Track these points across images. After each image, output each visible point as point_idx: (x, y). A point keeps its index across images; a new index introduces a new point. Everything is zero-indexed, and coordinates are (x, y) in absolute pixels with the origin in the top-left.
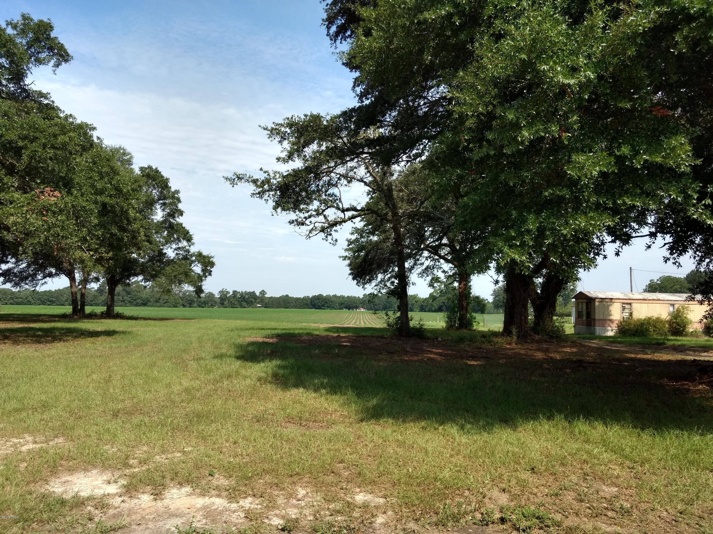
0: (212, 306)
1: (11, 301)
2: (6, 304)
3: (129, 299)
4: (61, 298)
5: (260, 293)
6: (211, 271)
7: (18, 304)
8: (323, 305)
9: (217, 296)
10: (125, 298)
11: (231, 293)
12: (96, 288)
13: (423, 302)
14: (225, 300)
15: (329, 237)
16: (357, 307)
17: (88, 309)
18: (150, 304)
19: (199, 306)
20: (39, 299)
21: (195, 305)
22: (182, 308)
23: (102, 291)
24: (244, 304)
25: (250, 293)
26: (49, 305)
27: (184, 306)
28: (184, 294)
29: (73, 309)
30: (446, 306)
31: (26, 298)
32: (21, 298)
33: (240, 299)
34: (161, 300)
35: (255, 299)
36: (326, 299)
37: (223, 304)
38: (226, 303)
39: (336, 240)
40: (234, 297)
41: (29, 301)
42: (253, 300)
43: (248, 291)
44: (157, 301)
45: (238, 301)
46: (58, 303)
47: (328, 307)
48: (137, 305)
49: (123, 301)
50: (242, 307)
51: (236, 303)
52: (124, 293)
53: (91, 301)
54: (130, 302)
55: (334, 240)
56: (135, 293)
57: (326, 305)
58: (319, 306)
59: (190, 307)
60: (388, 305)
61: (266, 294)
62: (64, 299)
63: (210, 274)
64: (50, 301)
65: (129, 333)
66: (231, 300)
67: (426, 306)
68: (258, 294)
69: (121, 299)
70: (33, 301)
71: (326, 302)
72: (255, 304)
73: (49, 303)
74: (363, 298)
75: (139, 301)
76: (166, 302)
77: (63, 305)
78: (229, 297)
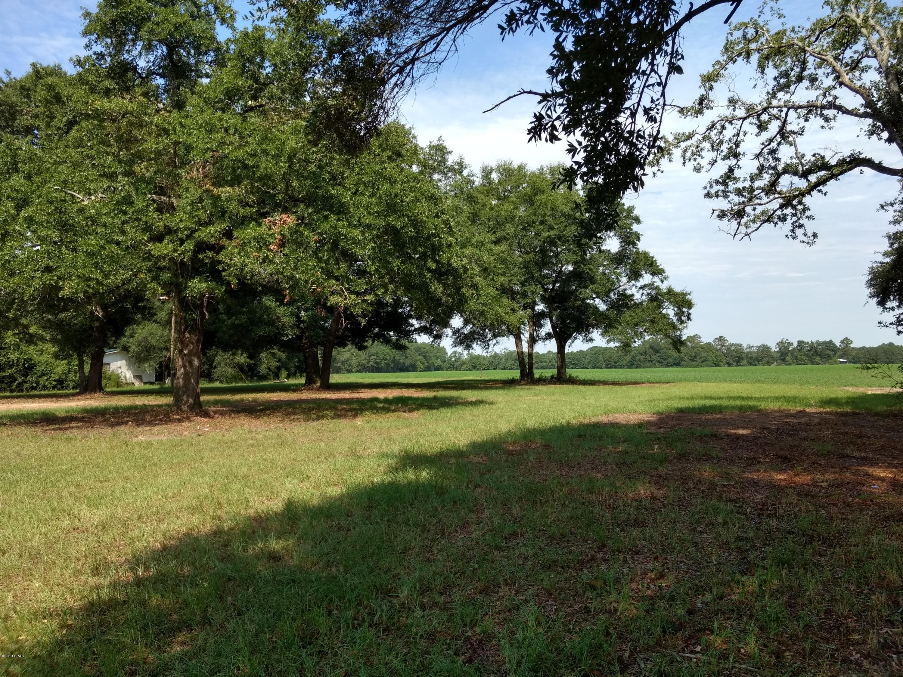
0: (768, 363)
3: (659, 359)
5: (842, 342)
6: (690, 314)
9: (774, 348)
10: (653, 357)
11: (795, 345)
14: (786, 354)
15: (799, 232)
17: (537, 373)
18: (684, 363)
19: (751, 364)
21: (745, 362)
22: (726, 368)
24: (817, 359)
25: (825, 343)
27: (729, 365)
29: (522, 373)
33: (810, 353)
34: (698, 357)
35: (833, 351)
37: (784, 360)
38: (788, 358)
39: (815, 236)
40: (800, 350)
42: (830, 353)
43: (822, 339)
44: (692, 360)
45: (808, 356)
48: (668, 365)
49: (652, 361)
50: (813, 363)
51: (804, 357)
53: (616, 363)
54: (659, 362)
55: (810, 234)
56: (665, 350)
59: (737, 365)
61: (852, 343)
63: (689, 319)
64: (574, 364)
65: (491, 403)
66: (796, 354)
68: (838, 344)
69: (649, 358)
72: (835, 358)
73: (572, 366)
75: (670, 360)
76: (705, 360)
78: (793, 350)
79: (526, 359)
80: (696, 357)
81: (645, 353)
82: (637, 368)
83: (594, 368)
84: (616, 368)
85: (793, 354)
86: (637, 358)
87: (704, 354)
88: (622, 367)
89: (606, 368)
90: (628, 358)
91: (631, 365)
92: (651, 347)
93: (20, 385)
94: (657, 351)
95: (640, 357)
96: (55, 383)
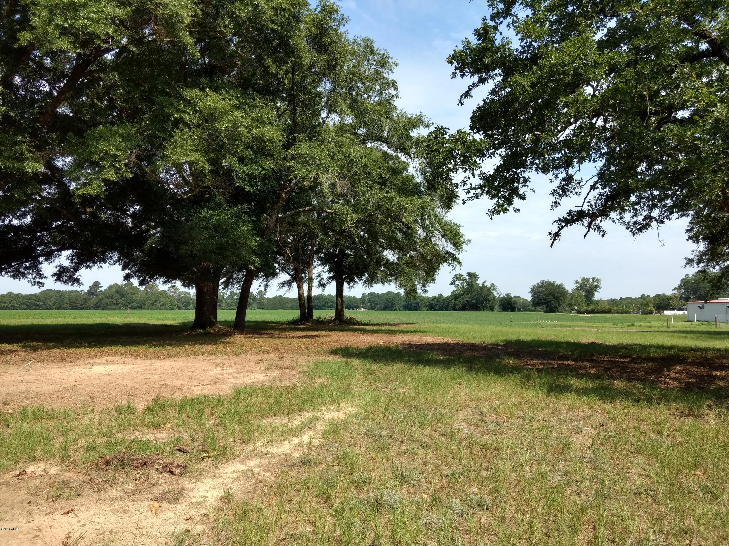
3: (124, 302)
4: (49, 301)
5: (258, 293)
8: (324, 306)
10: (119, 301)
11: (228, 294)
12: (86, 291)
13: (432, 300)
16: (358, 307)
18: (146, 306)
20: (24, 303)
21: (191, 307)
22: (177, 311)
23: (93, 293)
26: (35, 309)
27: (179, 308)
28: (179, 296)
30: (470, 304)
31: (10, 303)
32: (5, 303)
33: (238, 301)
34: (158, 302)
36: (325, 299)
38: (223, 304)
40: (232, 298)
41: (13, 306)
42: (251, 301)
44: (152, 304)
45: (236, 303)
46: (45, 307)
47: (328, 307)
48: (132, 308)
49: (117, 304)
51: (234, 304)
52: (118, 295)
53: (82, 305)
54: (124, 305)
56: (130, 295)
57: (327, 305)
58: (318, 306)
59: (186, 309)
60: (390, 304)
61: (264, 294)
62: (51, 303)
64: (37, 305)
66: (228, 301)
67: (436, 305)
69: (115, 302)
70: (17, 306)
71: (327, 303)
72: (253, 305)
73: (35, 307)
74: (362, 297)
75: (134, 304)
76: (163, 305)
77: (50, 309)
78: (227, 298)
79: (306, 301)
80: (155, 301)
81: (112, 297)
82: (103, 309)
84: (81, 309)
85: (226, 302)
86: (104, 301)
87: (163, 299)
89: (72, 309)
90: (94, 301)
91: (97, 307)
92: (118, 292)
94: (123, 296)
95: (106, 300)
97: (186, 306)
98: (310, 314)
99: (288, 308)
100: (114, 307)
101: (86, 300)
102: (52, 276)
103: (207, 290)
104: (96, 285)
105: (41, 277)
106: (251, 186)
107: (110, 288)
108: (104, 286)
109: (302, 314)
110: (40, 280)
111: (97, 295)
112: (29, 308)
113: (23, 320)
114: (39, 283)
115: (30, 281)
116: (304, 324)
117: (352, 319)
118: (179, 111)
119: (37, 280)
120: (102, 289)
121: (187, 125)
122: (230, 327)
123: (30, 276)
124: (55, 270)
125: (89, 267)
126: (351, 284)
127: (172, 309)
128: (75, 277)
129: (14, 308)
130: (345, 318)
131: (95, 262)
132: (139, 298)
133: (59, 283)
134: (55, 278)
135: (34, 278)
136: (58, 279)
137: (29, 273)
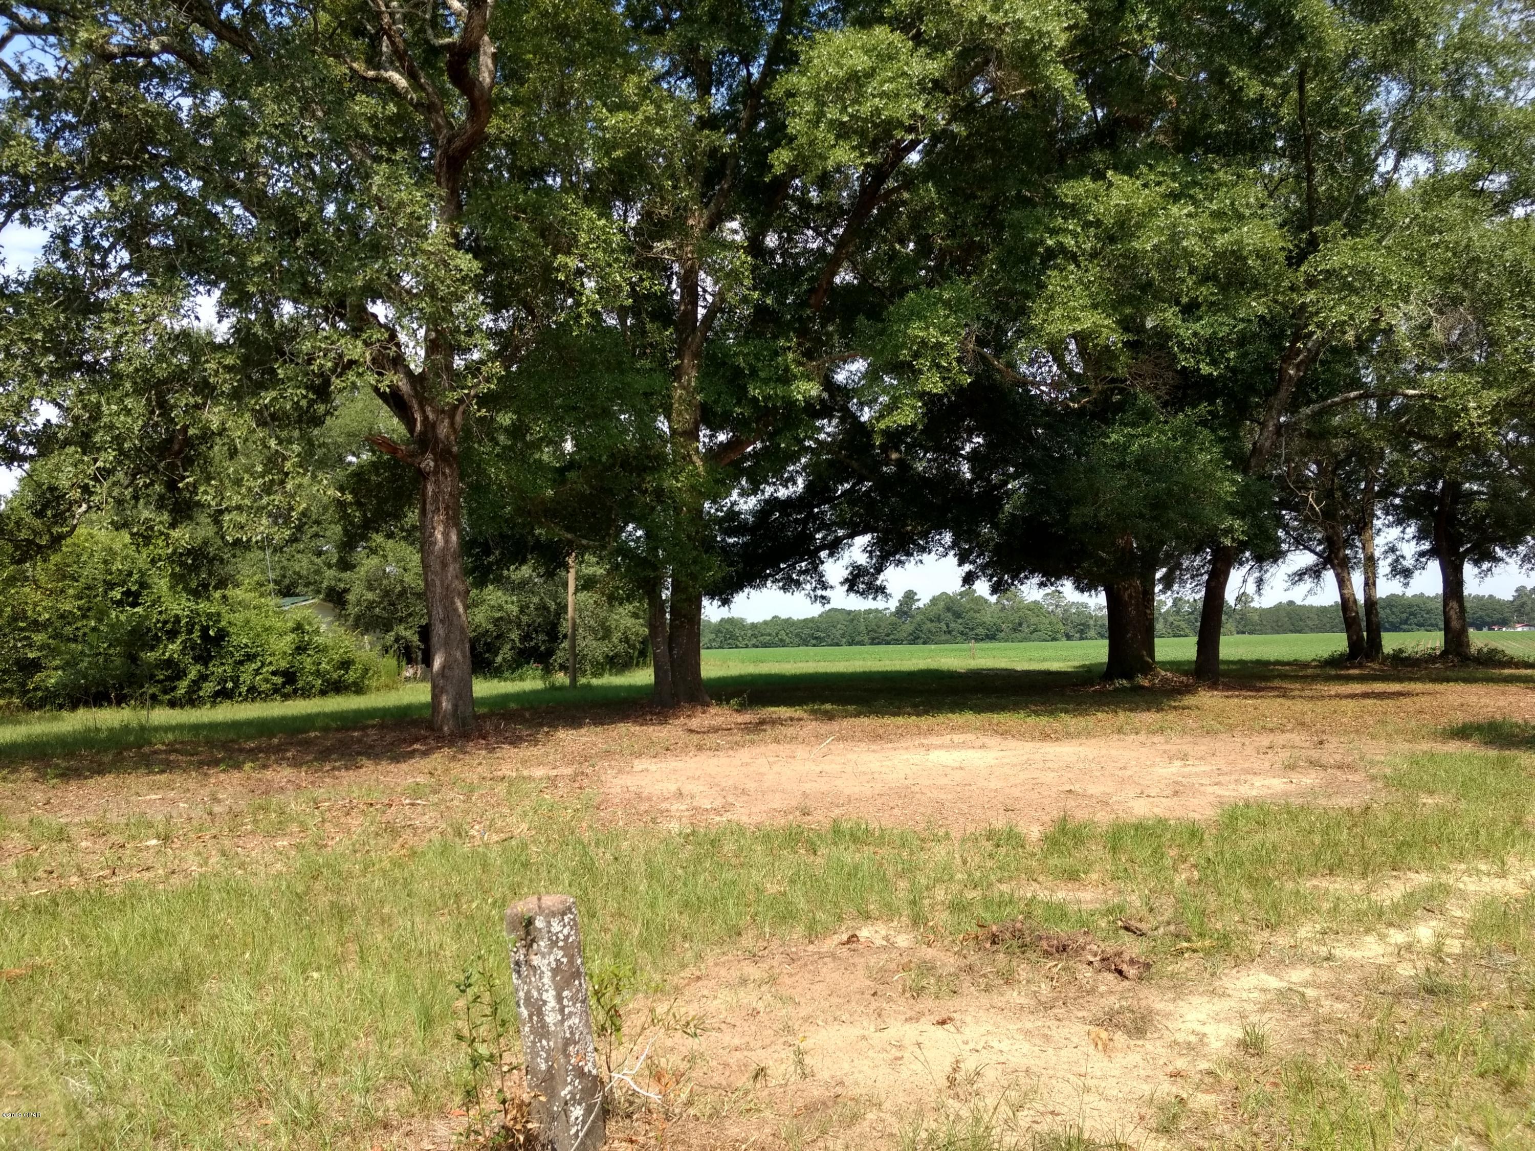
1: (754, 641)
2: (747, 646)
3: (961, 628)
4: (833, 631)
5: (1238, 599)
7: (765, 645)
8: (1405, 622)
10: (952, 625)
11: (1169, 604)
12: (893, 609)
14: (1156, 620)
16: (1504, 622)
18: (1002, 635)
20: (797, 635)
21: (1092, 633)
22: (1064, 643)
23: (905, 613)
27: (1069, 637)
28: (1066, 611)
31: (777, 635)
32: (769, 635)
33: (1191, 617)
34: (1025, 626)
36: (1410, 606)
40: (1178, 612)
41: (781, 640)
44: (1015, 630)
46: (830, 641)
47: (1420, 625)
48: (978, 639)
49: (950, 632)
51: (1183, 625)
52: (949, 615)
53: (888, 635)
54: (962, 633)
56: (971, 613)
57: (1413, 620)
58: (1392, 624)
59: (1081, 639)
62: (838, 634)
66: (1171, 619)
69: (945, 628)
70: (787, 640)
71: (1413, 614)
74: (1516, 598)
75: (980, 631)
76: (1035, 631)
77: (838, 645)
78: (1168, 612)
79: (1362, 612)
80: (1020, 624)
81: (939, 619)
83: (850, 644)
84: (888, 643)
85: (1166, 621)
86: (925, 628)
87: (1034, 620)
88: (898, 642)
90: (908, 627)
91: (914, 639)
92: (948, 609)
93: (196, 685)
94: (958, 615)
95: (929, 625)
96: (278, 680)
97: (1081, 632)
98: (1375, 643)
99: (1312, 630)
100: (944, 638)
101: (894, 626)
102: (842, 584)
103: (1130, 596)
104: (910, 596)
105: (825, 587)
106: (1214, 363)
107: (934, 601)
108: (924, 599)
109: (1354, 644)
110: (824, 593)
111: (913, 617)
112: (806, 643)
113: (800, 665)
114: (823, 597)
115: (808, 595)
116: (1360, 666)
117: (1493, 652)
118: (1054, 232)
119: (819, 592)
120: (920, 604)
121: (1074, 258)
122: (1186, 673)
123: (808, 587)
124: (845, 573)
125: (900, 563)
126: (1486, 565)
127: (1054, 639)
128: (878, 583)
129: (783, 644)
130: (1473, 650)
131: (909, 554)
132: (988, 619)
133: (852, 595)
134: (846, 587)
135: (814, 590)
136: (851, 589)
137: (806, 582)
